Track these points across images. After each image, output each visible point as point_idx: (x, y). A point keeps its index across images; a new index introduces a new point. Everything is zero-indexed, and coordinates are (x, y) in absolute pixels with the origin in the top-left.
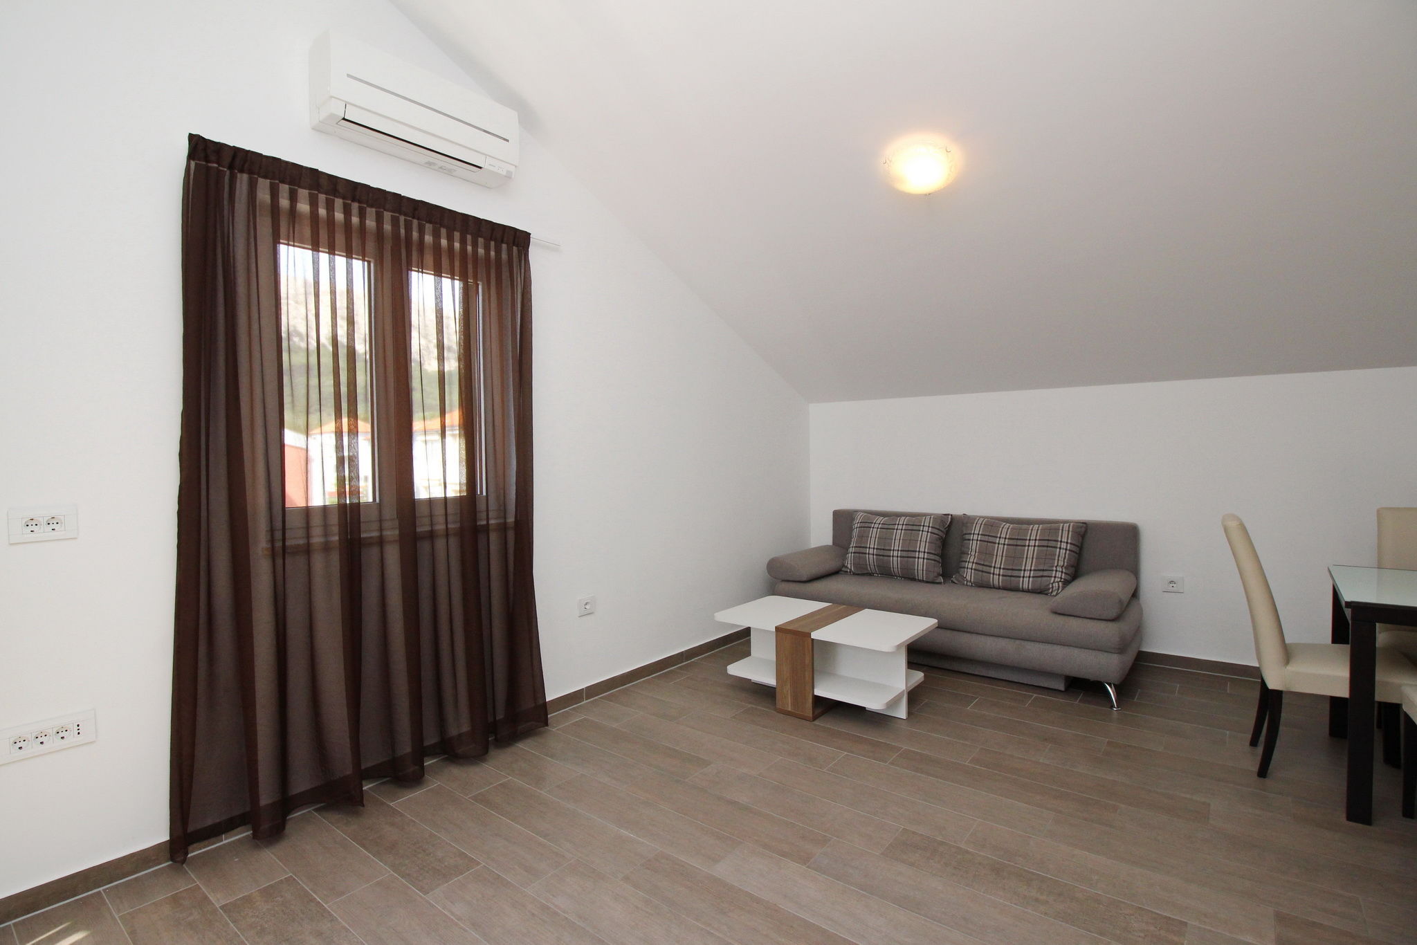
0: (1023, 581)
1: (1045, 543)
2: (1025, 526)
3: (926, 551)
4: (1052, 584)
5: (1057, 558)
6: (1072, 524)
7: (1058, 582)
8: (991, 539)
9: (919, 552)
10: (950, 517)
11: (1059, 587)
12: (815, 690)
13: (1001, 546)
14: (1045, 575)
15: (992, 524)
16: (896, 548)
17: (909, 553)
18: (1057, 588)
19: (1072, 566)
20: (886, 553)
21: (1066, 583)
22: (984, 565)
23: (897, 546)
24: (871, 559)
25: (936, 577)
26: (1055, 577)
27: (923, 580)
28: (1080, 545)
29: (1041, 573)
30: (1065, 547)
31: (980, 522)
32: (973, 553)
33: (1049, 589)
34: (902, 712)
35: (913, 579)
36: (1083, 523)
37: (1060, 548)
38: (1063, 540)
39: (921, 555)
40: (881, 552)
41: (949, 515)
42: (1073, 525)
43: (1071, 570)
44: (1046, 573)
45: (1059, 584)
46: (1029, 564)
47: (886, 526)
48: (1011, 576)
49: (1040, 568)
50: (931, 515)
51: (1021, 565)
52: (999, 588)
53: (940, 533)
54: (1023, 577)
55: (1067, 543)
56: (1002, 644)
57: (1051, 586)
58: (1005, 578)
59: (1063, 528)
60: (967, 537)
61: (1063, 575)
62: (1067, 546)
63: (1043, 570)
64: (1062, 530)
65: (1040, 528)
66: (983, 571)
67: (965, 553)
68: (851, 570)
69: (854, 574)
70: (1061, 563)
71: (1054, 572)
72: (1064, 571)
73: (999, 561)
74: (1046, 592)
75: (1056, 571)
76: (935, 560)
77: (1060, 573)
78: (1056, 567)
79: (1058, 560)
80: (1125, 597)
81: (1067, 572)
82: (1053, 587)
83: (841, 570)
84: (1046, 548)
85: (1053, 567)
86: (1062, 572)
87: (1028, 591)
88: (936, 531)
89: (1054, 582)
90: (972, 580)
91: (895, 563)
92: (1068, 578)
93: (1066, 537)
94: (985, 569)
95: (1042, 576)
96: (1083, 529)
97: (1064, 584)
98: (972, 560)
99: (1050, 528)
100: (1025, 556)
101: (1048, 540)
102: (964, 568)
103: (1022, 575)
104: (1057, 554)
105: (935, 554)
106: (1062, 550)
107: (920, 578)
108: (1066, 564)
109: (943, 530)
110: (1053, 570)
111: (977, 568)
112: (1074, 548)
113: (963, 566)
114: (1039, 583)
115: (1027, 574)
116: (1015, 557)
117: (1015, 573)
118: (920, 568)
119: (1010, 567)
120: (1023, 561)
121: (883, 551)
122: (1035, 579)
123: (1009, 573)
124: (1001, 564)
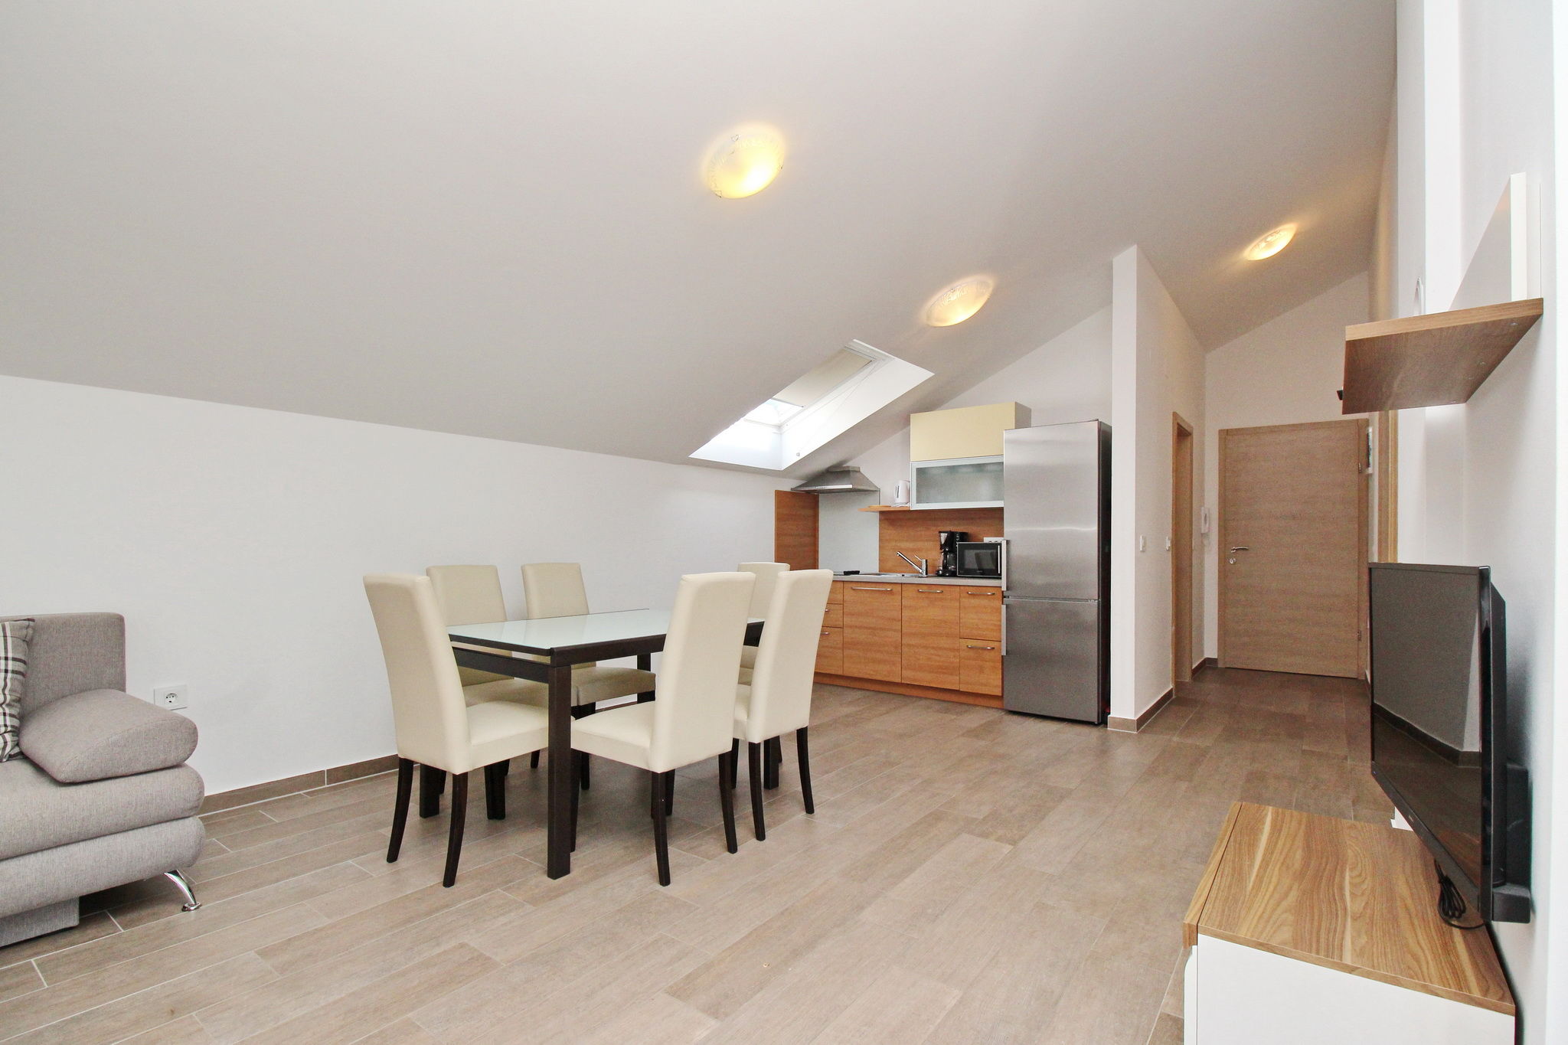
28: (27, 659)
36: (28, 619)
42: (12, 625)
43: (20, 710)
55: (6, 659)
62: (6, 665)
72: (8, 711)
81: (13, 712)
96: (30, 631)
108: (8, 697)
112: (20, 667)
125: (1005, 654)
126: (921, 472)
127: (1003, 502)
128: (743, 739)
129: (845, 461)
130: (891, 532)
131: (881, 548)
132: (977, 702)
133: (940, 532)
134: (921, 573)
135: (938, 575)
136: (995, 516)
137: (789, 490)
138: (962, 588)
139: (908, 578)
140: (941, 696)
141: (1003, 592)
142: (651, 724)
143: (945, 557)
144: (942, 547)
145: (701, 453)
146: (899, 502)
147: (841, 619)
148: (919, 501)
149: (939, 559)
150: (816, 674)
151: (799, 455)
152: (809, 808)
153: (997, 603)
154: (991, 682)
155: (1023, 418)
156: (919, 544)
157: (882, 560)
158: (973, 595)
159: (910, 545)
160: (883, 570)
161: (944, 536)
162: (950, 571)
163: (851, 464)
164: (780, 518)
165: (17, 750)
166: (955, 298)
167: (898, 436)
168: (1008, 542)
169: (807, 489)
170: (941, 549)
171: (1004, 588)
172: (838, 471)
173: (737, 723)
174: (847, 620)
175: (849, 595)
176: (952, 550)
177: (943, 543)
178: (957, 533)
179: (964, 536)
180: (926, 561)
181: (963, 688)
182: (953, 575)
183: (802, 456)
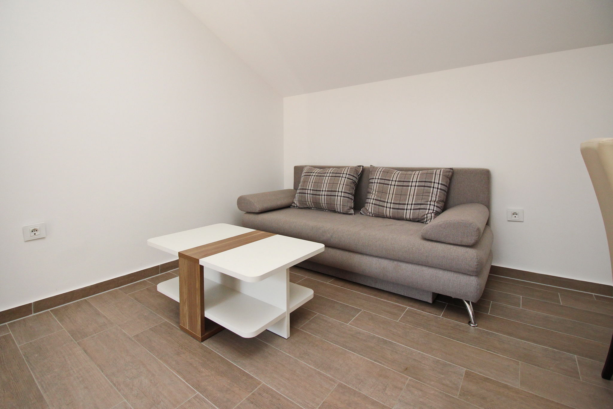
0: (406, 212)
1: (423, 184)
2: (410, 172)
3: (343, 191)
4: (427, 214)
5: (431, 195)
6: (442, 170)
7: (431, 213)
8: (386, 182)
9: (338, 191)
10: (362, 167)
11: (431, 217)
12: (205, 312)
13: (392, 187)
14: (421, 207)
15: (388, 171)
16: (324, 189)
17: (332, 192)
18: (430, 217)
19: (442, 201)
20: (318, 193)
21: (437, 214)
22: (380, 202)
23: (325, 187)
24: (309, 198)
25: (349, 210)
26: (429, 209)
27: (341, 212)
28: (448, 185)
29: (419, 207)
30: (437, 187)
31: (380, 170)
32: (374, 192)
33: (424, 219)
34: (284, 332)
35: (334, 211)
36: (450, 169)
37: (433, 187)
38: (436, 182)
39: (340, 194)
40: (315, 193)
41: (361, 166)
42: (444, 171)
43: (441, 205)
44: (422, 207)
45: (431, 215)
46: (411, 200)
47: (320, 175)
48: (398, 209)
49: (418, 203)
50: (348, 167)
51: (405, 200)
52: (390, 218)
53: (354, 179)
54: (407, 209)
55: (439, 183)
56: (385, 263)
57: (426, 216)
58: (394, 210)
59: (436, 172)
60: (371, 181)
61: (435, 207)
62: (438, 186)
63: (421, 204)
64: (436, 174)
65: (420, 173)
66: (379, 205)
67: (369, 193)
68: (297, 205)
69: (299, 208)
70: (434, 199)
71: (429, 206)
72: (436, 204)
73: (390, 198)
74: (422, 221)
75: (430, 205)
76: (348, 198)
77: (433, 206)
78: (430, 202)
79: (432, 196)
80: (481, 225)
81: (438, 205)
82: (427, 217)
83: (291, 205)
84: (423, 188)
85: (428, 201)
86: (434, 206)
87: (410, 220)
88: (351, 177)
89: (428, 213)
90: (372, 212)
91: (323, 200)
92: (438, 210)
93: (438, 180)
94: (381, 203)
95: (420, 209)
96: (450, 174)
97: (435, 215)
98: (373, 197)
99: (428, 172)
100: (408, 194)
101: (425, 182)
102: (368, 203)
104: (431, 192)
105: (349, 193)
106: (434, 189)
107: (339, 210)
108: (437, 199)
109: (356, 176)
110: (428, 204)
111: (375, 203)
112: (443, 187)
113: (367, 202)
114: (417, 213)
115: (409, 207)
116: (401, 195)
117: (401, 207)
118: (339, 203)
119: (398, 202)
120: (407, 197)
121: (316, 192)
122: (415, 211)
123: (397, 206)
124: (392, 200)
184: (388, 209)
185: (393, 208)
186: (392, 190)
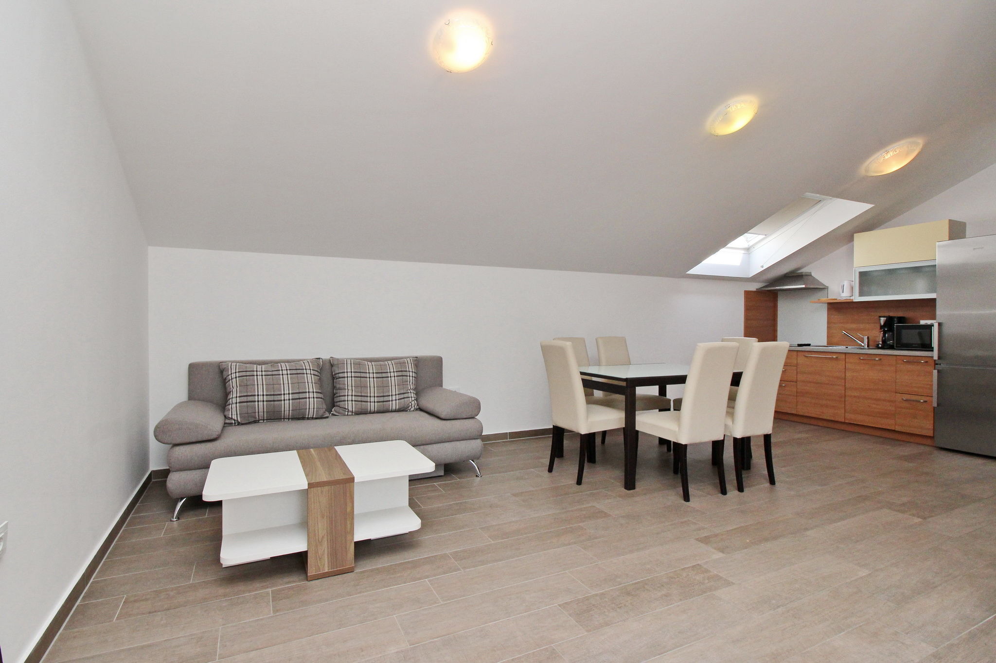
0: (392, 404)
1: (400, 373)
2: (383, 362)
3: (314, 391)
4: (410, 402)
7: (414, 400)
8: (362, 375)
9: (308, 392)
10: (321, 360)
13: (371, 379)
14: (404, 396)
15: (359, 363)
16: (286, 392)
17: (299, 395)
18: (413, 405)
20: (277, 398)
22: (361, 397)
23: (286, 389)
24: (260, 406)
25: (324, 412)
26: (411, 397)
27: (314, 417)
28: (417, 373)
29: (402, 396)
30: (412, 375)
31: (349, 362)
32: (350, 388)
33: (409, 407)
35: (305, 418)
36: (416, 358)
37: (409, 376)
38: (410, 370)
39: (311, 395)
40: (272, 398)
41: (319, 358)
42: (412, 359)
45: (414, 402)
46: (394, 391)
48: (383, 402)
50: (309, 361)
51: (389, 391)
52: (374, 413)
53: (317, 373)
54: (392, 401)
55: (412, 372)
57: (410, 405)
58: (379, 403)
63: (404, 393)
64: (408, 363)
65: (393, 363)
66: (361, 401)
67: (343, 389)
68: (237, 421)
69: (240, 425)
70: (411, 387)
71: (410, 394)
72: (414, 392)
73: (373, 391)
74: (407, 409)
76: (320, 398)
77: (413, 394)
78: (410, 390)
79: (410, 384)
84: (401, 377)
85: (408, 390)
87: (395, 411)
89: (412, 401)
91: (287, 406)
93: (411, 368)
94: (362, 399)
95: (404, 398)
96: (417, 362)
98: (350, 393)
99: (400, 362)
100: (390, 385)
101: (402, 371)
103: (391, 399)
106: (410, 378)
107: (311, 415)
108: (414, 387)
109: (319, 371)
110: (408, 392)
111: (356, 400)
112: (415, 376)
113: (344, 399)
114: (403, 403)
115: (394, 398)
116: (383, 387)
117: (386, 399)
118: (312, 406)
119: (381, 395)
120: (389, 389)
121: (274, 396)
122: (400, 401)
123: (381, 399)
124: (374, 394)
125: (936, 406)
126: (863, 275)
127: (935, 294)
128: (729, 435)
129: (799, 269)
130: (837, 317)
131: (829, 328)
132: (912, 440)
133: (880, 317)
134: (863, 346)
135: (878, 347)
136: (930, 304)
137: (755, 290)
138: (898, 357)
139: (851, 349)
140: (879, 433)
141: (935, 360)
142: (678, 420)
143: (884, 335)
144: (881, 327)
145: (695, 270)
146: (844, 295)
147: (795, 377)
148: (861, 294)
149: (879, 336)
150: (776, 412)
151: (762, 267)
152: (772, 482)
153: (929, 368)
154: (925, 426)
155: (957, 231)
156: (862, 326)
157: (829, 336)
158: (908, 362)
159: (854, 326)
160: (830, 343)
161: (883, 320)
162: (889, 345)
163: (804, 270)
164: (748, 309)
165: (418, 407)
166: (889, 156)
167: (843, 249)
168: (940, 324)
169: (769, 289)
170: (881, 329)
171: (936, 357)
172: (793, 276)
173: (726, 426)
174: (800, 377)
175: (801, 360)
176: (891, 329)
177: (882, 324)
178: (895, 317)
179: (901, 320)
180: (868, 338)
181: (898, 428)
182: (891, 347)
183: (764, 268)
184: (372, 404)
185: (377, 402)
186: (372, 383)
